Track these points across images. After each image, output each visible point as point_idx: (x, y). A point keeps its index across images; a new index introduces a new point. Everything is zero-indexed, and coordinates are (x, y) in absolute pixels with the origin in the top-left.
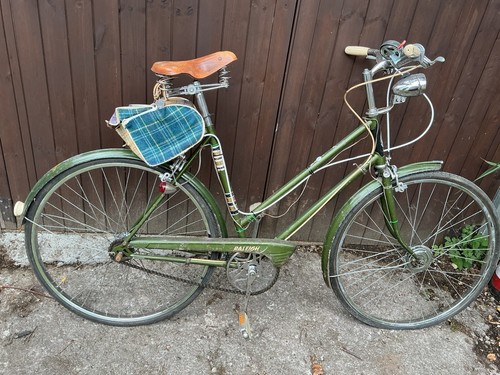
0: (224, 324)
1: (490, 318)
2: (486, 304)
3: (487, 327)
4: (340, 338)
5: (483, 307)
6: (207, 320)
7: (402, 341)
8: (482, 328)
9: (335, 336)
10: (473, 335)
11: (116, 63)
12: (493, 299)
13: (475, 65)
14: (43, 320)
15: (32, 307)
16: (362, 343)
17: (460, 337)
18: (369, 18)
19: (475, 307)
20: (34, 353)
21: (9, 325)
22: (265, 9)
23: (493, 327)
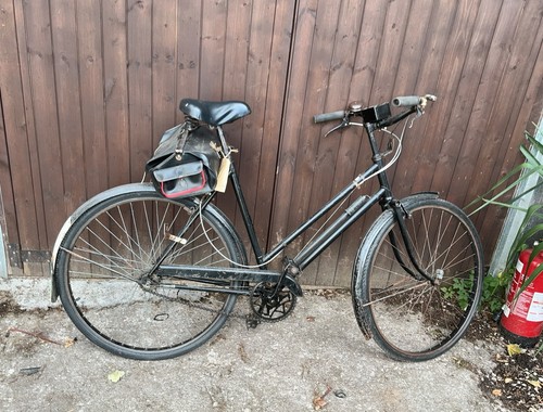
0: (227, 363)
1: (498, 356)
2: (495, 343)
3: (495, 365)
4: (342, 374)
5: (492, 347)
6: (211, 360)
7: (405, 377)
8: (489, 365)
9: (338, 373)
10: (479, 372)
11: (124, 113)
12: (502, 338)
13: (462, 108)
14: (48, 360)
15: (36, 348)
16: (364, 379)
17: (466, 375)
18: (357, 68)
19: (484, 346)
20: (38, 390)
21: (14, 364)
22: (261, 62)
23: (500, 365)
